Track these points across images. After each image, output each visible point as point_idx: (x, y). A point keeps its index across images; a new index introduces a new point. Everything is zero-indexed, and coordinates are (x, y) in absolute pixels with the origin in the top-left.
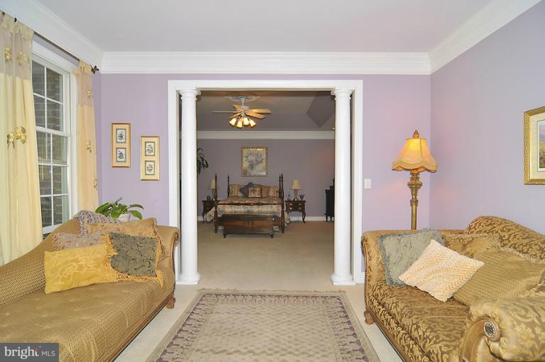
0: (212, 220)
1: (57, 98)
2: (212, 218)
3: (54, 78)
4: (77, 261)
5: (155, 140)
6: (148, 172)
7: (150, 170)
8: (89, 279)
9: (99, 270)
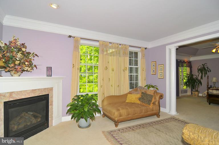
0: (205, 96)
1: (137, 58)
2: (205, 95)
3: (136, 54)
4: (132, 97)
5: (163, 66)
6: (160, 76)
7: (161, 75)
8: (134, 101)
9: (136, 100)
